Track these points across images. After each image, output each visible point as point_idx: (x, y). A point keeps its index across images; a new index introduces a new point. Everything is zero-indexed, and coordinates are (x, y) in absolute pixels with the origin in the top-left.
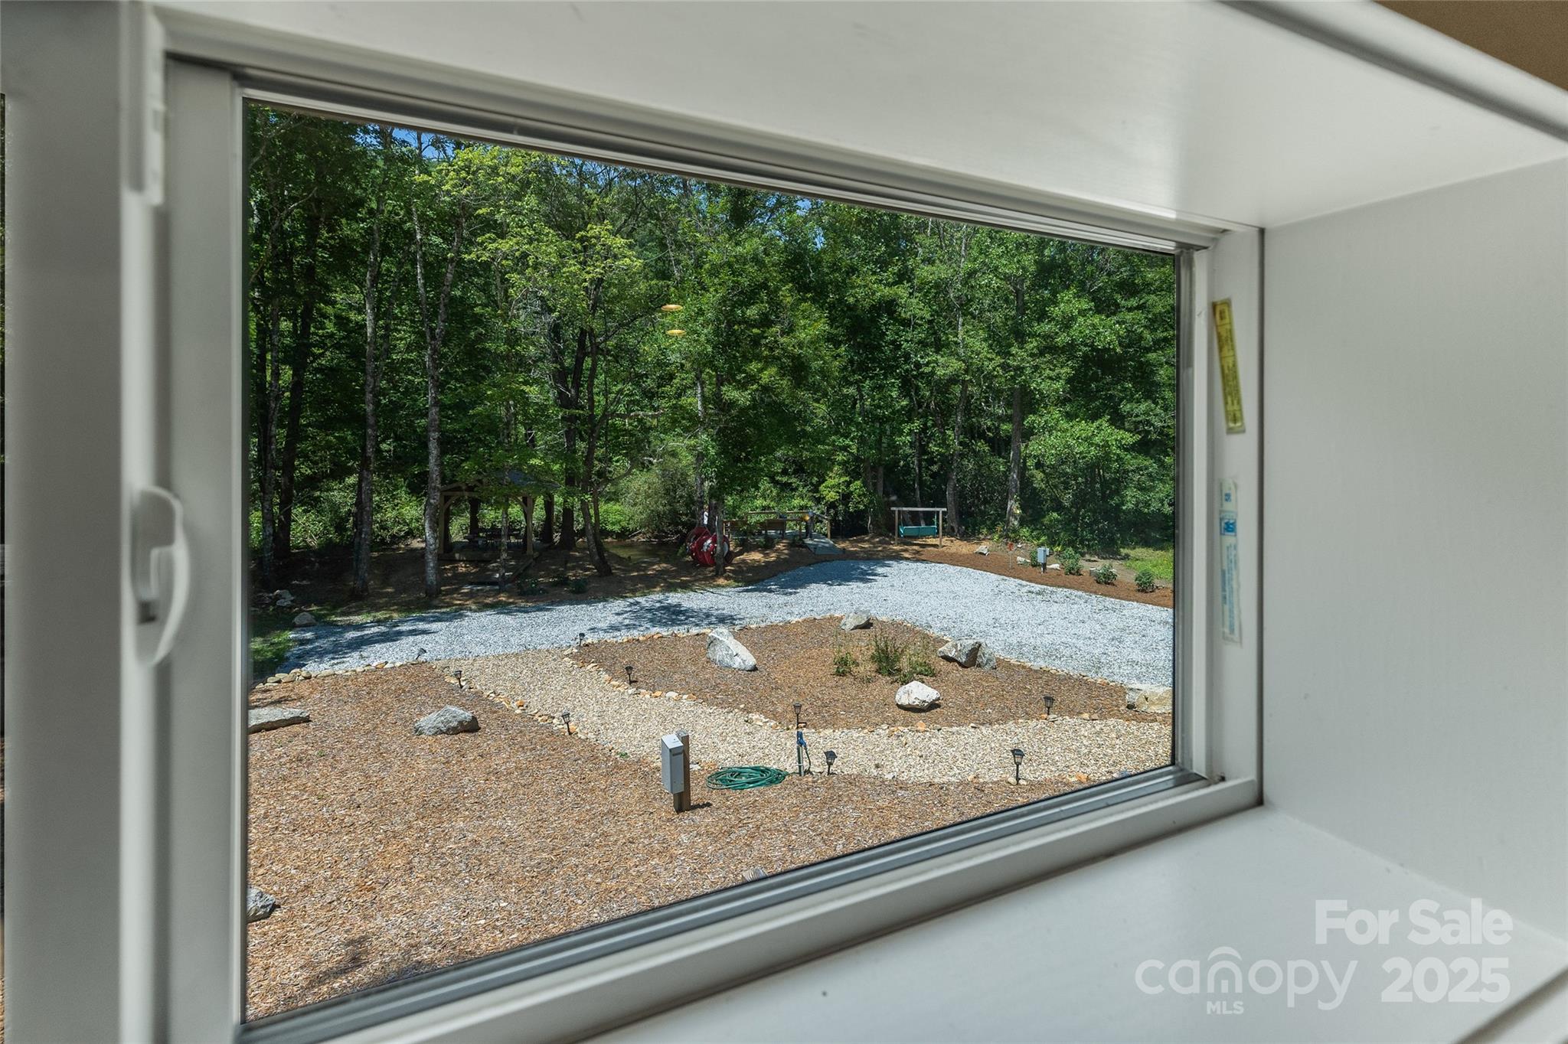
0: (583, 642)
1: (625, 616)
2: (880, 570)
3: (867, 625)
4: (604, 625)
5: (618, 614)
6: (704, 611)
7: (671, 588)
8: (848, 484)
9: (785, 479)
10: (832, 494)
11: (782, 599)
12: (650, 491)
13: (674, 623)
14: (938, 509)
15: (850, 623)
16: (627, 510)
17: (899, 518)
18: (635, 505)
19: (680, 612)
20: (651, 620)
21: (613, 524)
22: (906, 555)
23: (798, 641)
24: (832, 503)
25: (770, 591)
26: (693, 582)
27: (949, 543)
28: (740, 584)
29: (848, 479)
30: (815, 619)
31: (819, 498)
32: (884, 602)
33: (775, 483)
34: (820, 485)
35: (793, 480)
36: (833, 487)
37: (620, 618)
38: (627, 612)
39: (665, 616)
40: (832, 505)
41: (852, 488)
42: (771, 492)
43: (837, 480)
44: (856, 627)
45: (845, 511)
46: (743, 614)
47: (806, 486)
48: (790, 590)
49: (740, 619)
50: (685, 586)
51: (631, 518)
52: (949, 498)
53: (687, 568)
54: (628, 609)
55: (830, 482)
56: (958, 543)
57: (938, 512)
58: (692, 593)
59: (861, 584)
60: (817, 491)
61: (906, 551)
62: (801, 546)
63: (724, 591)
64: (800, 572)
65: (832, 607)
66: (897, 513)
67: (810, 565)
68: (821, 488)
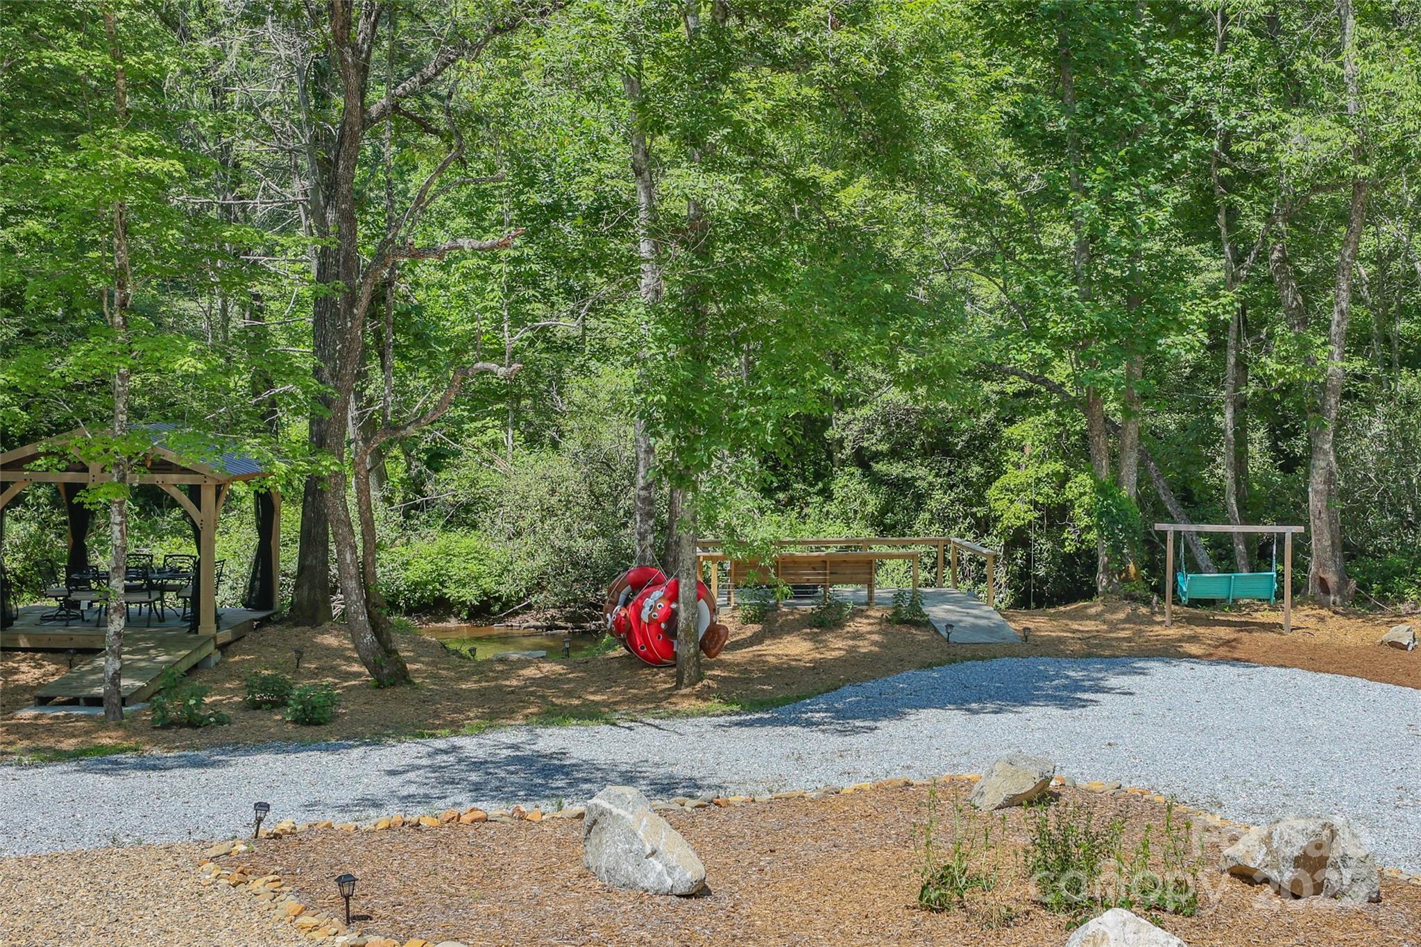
0: (265, 829)
1: (411, 776)
2: (1113, 681)
3: (1043, 796)
4: (347, 796)
5: (392, 773)
6: (623, 768)
7: (553, 715)
8: (1063, 479)
9: (896, 469)
10: (1019, 507)
11: (836, 742)
12: (554, 500)
13: (533, 792)
14: (1281, 529)
15: (995, 790)
16: (498, 551)
17: (1177, 554)
18: (518, 534)
19: (561, 769)
20: (477, 788)
21: (462, 583)
22: (1193, 649)
23: (845, 832)
24: (1020, 531)
25: (809, 723)
26: (612, 706)
27: (1311, 623)
28: (736, 708)
29: (1059, 467)
30: (907, 784)
31: (986, 517)
32: (1107, 751)
33: (877, 481)
34: (989, 483)
35: (922, 471)
36: (1020, 490)
37: (395, 782)
38: (419, 768)
39: (514, 778)
40: (1018, 539)
41: (1071, 491)
42: (864, 503)
43: (1031, 471)
44: (1013, 802)
45: (1054, 553)
46: (723, 774)
47: (951, 487)
48: (858, 723)
49: (709, 787)
50: (590, 714)
51: (506, 569)
52: (1315, 502)
53: (606, 675)
54: (425, 762)
55: (1012, 477)
56: (1335, 622)
57: (1281, 538)
58: (605, 729)
59: (1054, 711)
60: (981, 501)
61: (1193, 639)
62: (917, 625)
63: (686, 726)
64: (901, 682)
65: (964, 760)
66: (1170, 538)
67: (930, 666)
68: (992, 493)
